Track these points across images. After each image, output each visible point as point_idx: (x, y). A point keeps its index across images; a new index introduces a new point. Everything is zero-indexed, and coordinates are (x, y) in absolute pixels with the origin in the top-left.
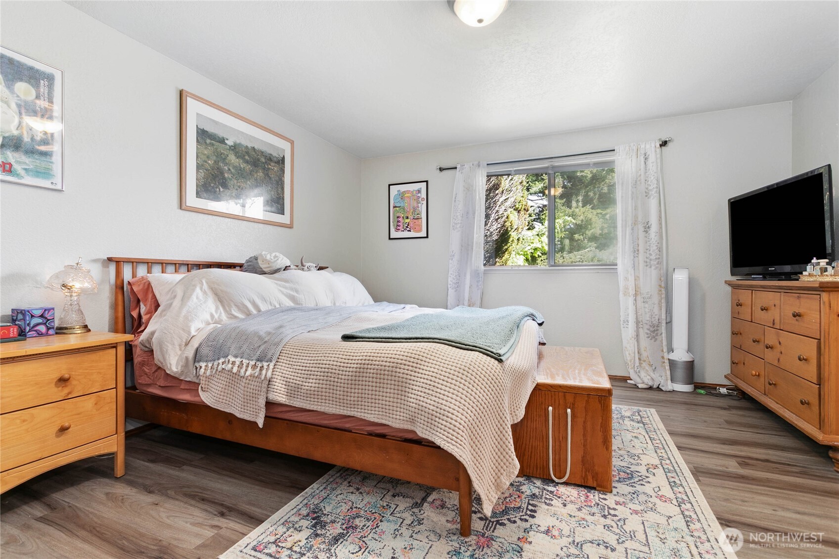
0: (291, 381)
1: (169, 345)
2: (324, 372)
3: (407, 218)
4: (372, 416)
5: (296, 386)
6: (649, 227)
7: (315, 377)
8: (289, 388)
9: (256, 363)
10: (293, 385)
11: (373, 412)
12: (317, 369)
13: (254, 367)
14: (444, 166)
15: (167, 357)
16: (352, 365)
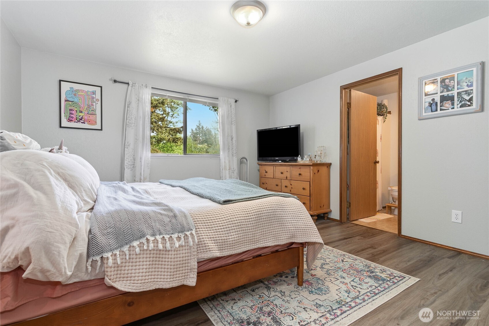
0: (218, 238)
1: (59, 245)
2: (238, 226)
3: (81, 112)
4: (270, 243)
5: (223, 241)
6: (233, 138)
7: (234, 231)
8: (219, 244)
9: (178, 235)
10: (221, 241)
11: (270, 241)
12: (232, 225)
13: (179, 238)
14: (118, 80)
15: (61, 260)
16: (252, 217)
